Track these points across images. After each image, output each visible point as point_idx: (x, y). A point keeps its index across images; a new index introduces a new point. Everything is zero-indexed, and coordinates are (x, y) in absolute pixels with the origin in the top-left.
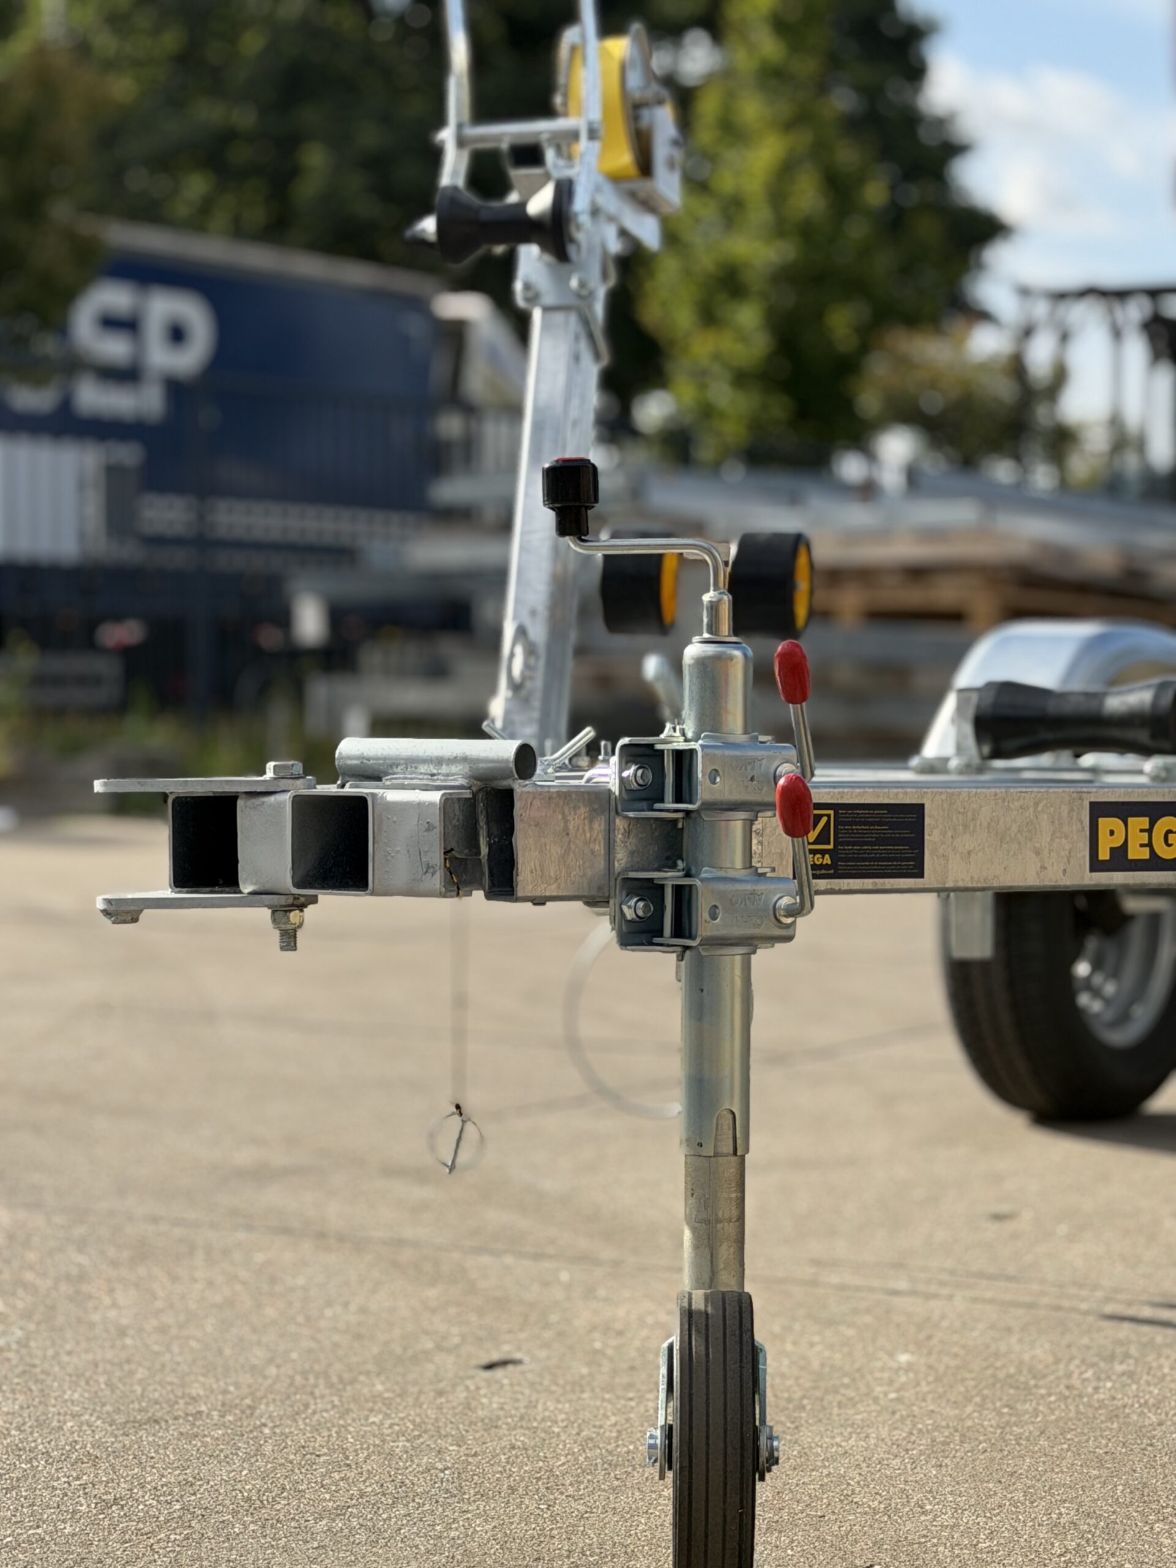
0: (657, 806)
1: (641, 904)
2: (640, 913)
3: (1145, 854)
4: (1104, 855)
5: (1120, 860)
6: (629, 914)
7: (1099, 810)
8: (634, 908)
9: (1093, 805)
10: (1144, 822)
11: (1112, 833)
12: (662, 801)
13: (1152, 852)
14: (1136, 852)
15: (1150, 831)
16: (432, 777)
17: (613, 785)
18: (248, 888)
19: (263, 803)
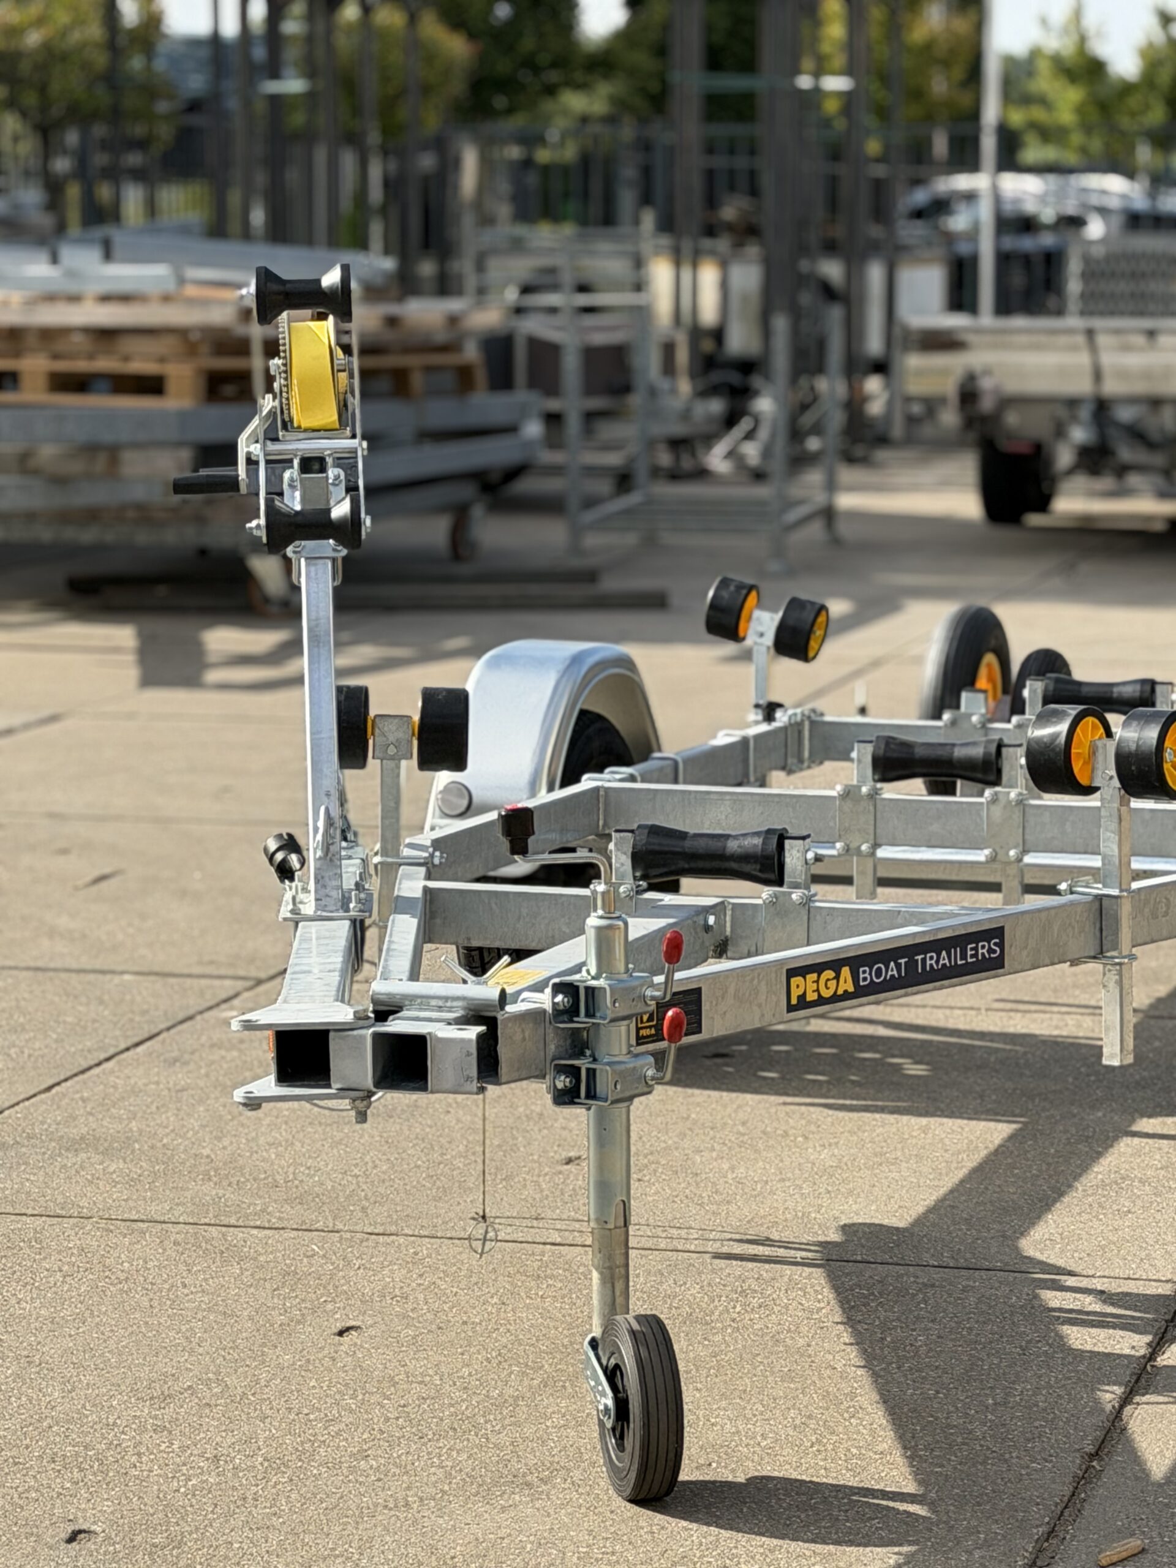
0: (576, 1019)
1: (568, 1080)
2: (568, 1084)
3: (815, 996)
4: (794, 1001)
5: (803, 1003)
6: (560, 1085)
7: (792, 973)
8: (562, 1082)
9: (788, 971)
10: (814, 976)
11: (798, 986)
12: (578, 1015)
13: (819, 995)
14: (811, 997)
15: (817, 982)
16: (440, 1009)
17: (548, 1006)
18: (339, 1086)
19: (348, 1036)
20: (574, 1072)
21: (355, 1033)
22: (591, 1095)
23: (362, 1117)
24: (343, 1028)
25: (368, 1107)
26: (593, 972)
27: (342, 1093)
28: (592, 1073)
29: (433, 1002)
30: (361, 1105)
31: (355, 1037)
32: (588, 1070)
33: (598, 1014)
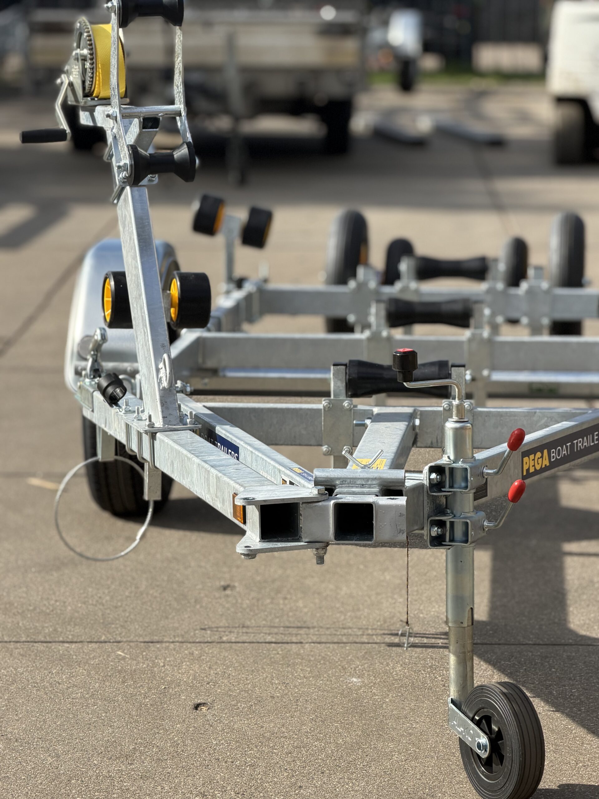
0: (443, 489)
1: (438, 530)
2: (438, 533)
3: (533, 470)
4: (525, 474)
5: (528, 474)
6: (434, 534)
7: (524, 454)
8: (435, 531)
10: (533, 456)
11: (526, 463)
12: (444, 487)
13: (535, 469)
14: (531, 470)
15: (534, 460)
16: (363, 486)
17: (426, 482)
18: (307, 540)
19: (316, 506)
20: (441, 524)
21: (320, 504)
22: (452, 540)
23: (321, 560)
24: (309, 502)
25: (325, 553)
26: (452, 458)
27: (311, 545)
28: (452, 524)
29: (359, 482)
30: (321, 552)
31: (320, 507)
32: (450, 522)
33: (455, 486)
